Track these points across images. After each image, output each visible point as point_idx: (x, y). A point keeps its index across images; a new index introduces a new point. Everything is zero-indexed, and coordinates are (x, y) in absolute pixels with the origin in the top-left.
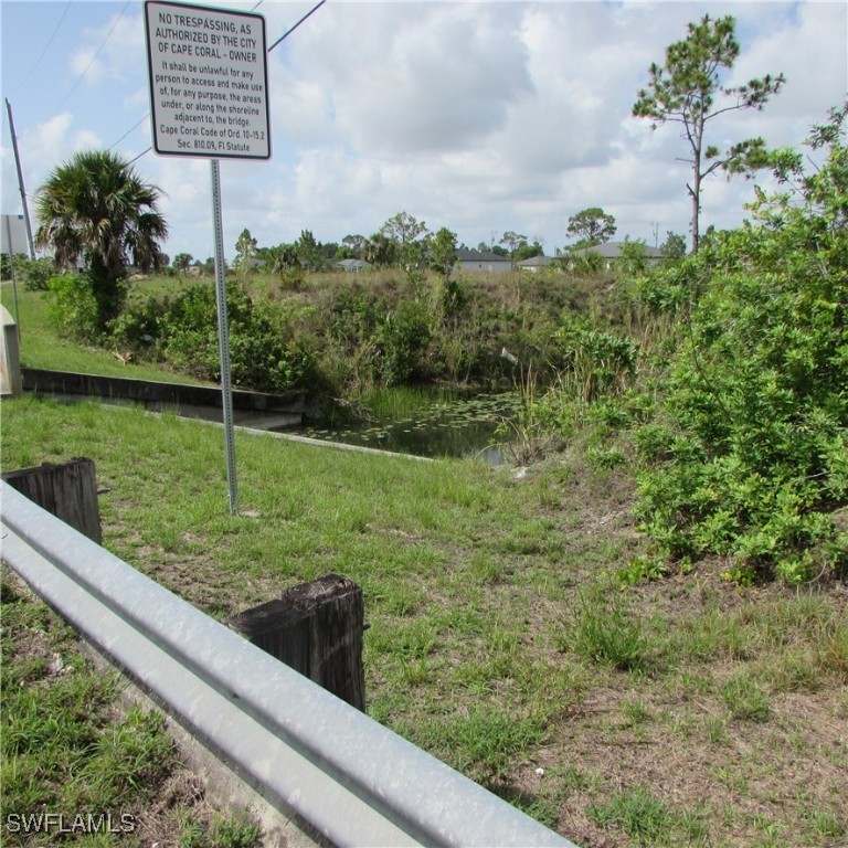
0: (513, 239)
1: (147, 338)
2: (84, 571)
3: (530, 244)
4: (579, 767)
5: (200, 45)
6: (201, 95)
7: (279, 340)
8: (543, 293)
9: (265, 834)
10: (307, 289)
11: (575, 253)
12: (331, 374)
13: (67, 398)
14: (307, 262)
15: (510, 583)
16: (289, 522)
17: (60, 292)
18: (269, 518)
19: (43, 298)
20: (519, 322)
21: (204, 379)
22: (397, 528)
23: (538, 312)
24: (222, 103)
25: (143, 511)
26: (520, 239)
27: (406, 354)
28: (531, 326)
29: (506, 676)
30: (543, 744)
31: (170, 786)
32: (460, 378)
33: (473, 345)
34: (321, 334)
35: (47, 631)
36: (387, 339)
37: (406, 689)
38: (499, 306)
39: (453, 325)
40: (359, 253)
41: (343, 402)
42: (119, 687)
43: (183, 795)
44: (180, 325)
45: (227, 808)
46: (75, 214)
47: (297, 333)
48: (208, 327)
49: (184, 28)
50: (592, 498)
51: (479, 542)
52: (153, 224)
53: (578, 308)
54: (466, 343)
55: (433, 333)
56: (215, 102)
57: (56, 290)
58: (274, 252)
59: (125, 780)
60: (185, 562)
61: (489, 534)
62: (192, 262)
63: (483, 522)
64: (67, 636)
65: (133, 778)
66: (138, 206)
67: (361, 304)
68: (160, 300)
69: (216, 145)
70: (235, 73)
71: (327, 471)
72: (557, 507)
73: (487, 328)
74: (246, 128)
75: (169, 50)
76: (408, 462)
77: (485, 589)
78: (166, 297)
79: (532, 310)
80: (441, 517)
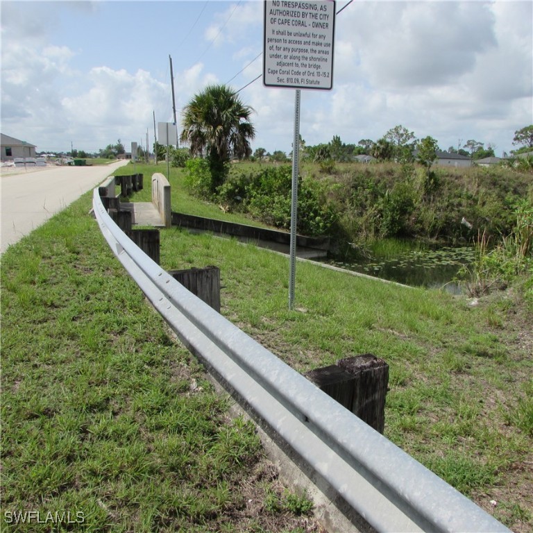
0: (473, 145)
1: (239, 198)
2: (218, 333)
3: (486, 148)
4: (521, 505)
5: (295, 19)
6: (293, 50)
7: (317, 204)
8: (494, 182)
9: (315, 508)
10: (336, 173)
11: (520, 155)
12: (348, 227)
13: (194, 231)
14: (335, 155)
15: (469, 374)
16: (325, 317)
17: (192, 169)
18: (313, 313)
19: (183, 171)
20: (476, 201)
21: (270, 225)
22: (392, 329)
23: (490, 194)
24: (306, 55)
25: (239, 301)
26: (479, 145)
27: (397, 218)
28: (484, 204)
29: (469, 435)
30: (496, 484)
31: (259, 468)
32: (432, 236)
33: (442, 214)
34: (343, 201)
35: (188, 364)
36: (384, 207)
37: (401, 433)
38: (462, 190)
39: (430, 200)
40: (368, 151)
41: (354, 246)
42: (229, 404)
43: (266, 474)
44: (259, 191)
45: (292, 487)
46: (204, 123)
47: (329, 200)
48: (275, 193)
49: (286, 9)
50: (526, 324)
51: (446, 344)
52: (247, 130)
53: (519, 194)
54: (438, 213)
55: (416, 205)
56: (301, 54)
57: (190, 167)
58: (315, 148)
59: (233, 460)
60: (263, 334)
61: (453, 340)
62: (265, 154)
63: (449, 331)
64: (199, 370)
65: (238, 459)
66: (239, 119)
67: (370, 184)
68: (248, 176)
69: (300, 81)
70: (314, 36)
71: (346, 288)
72: (500, 327)
73: (453, 204)
74: (319, 70)
75: (276, 23)
76: (396, 288)
77: (452, 376)
78: (251, 174)
79: (486, 193)
80: (420, 324)
